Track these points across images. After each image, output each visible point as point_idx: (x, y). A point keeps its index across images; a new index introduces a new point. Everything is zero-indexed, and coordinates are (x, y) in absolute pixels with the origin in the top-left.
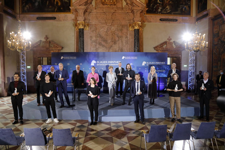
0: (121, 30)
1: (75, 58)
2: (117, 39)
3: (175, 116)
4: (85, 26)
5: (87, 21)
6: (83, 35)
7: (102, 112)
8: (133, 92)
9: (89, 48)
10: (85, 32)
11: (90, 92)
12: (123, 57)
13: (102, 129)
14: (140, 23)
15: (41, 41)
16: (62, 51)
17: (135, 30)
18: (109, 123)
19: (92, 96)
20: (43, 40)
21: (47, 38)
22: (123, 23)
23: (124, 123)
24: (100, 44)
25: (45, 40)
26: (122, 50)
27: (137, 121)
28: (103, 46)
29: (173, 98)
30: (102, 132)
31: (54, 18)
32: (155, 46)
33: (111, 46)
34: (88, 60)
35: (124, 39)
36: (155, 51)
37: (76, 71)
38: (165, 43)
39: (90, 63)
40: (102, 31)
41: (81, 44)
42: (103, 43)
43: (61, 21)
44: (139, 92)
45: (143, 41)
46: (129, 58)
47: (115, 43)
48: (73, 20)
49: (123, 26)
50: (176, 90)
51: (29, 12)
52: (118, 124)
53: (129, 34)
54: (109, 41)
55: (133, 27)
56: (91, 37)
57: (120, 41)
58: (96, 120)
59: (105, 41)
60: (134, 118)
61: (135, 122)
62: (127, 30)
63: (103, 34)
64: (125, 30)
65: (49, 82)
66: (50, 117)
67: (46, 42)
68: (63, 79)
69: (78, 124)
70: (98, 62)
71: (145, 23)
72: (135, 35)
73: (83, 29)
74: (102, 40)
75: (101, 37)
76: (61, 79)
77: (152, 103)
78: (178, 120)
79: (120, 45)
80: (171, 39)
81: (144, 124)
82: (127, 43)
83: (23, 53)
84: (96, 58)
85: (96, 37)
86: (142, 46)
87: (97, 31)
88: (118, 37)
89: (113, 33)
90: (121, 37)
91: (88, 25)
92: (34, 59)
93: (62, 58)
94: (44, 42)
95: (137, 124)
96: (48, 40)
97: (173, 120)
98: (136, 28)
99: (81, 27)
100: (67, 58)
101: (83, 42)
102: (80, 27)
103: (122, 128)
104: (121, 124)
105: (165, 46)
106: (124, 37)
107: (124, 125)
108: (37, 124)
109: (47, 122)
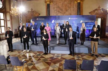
0: (70, 4)
1: (44, 19)
2: (68, 8)
3: (94, 52)
4: (50, 3)
6: (49, 7)
7: (52, 48)
8: (68, 38)
9: (52, 14)
10: (50, 5)
11: (43, 37)
12: (70, 18)
13: (49, 57)
15: (29, 11)
16: (39, 16)
17: (78, 3)
18: (54, 54)
19: (44, 39)
20: (30, 11)
21: (32, 9)
23: (62, 55)
24: (59, 11)
25: (31, 11)
26: (71, 15)
27: (70, 54)
28: (61, 13)
29: (93, 42)
30: (48, 59)
32: (90, 12)
33: (65, 13)
34: (50, 20)
35: (72, 9)
36: (90, 15)
37: (41, 26)
38: (96, 10)
39: (51, 21)
40: (60, 5)
42: (60, 11)
44: (71, 38)
45: (83, 9)
46: (73, 18)
47: (67, 11)
49: (71, 1)
50: (95, 37)
52: (59, 55)
53: (74, 5)
54: (64, 10)
55: (77, 1)
56: (54, 8)
57: (70, 9)
58: (47, 52)
59: (62, 10)
60: (69, 52)
61: (69, 55)
62: (74, 3)
63: (60, 6)
64: (72, 3)
65: (26, 31)
66: (25, 49)
67: (31, 12)
68: (34, 30)
69: (38, 54)
70: (56, 21)
72: (78, 6)
73: (49, 4)
74: (60, 9)
76: (32, 29)
78: (95, 55)
79: (70, 12)
80: (100, 7)
81: (74, 56)
82: (73, 10)
83: (21, 18)
84: (55, 19)
85: (57, 8)
86: (82, 12)
87: (57, 4)
89: (66, 5)
90: (70, 7)
91: (52, 2)
92: (26, 20)
93: (37, 19)
95: (70, 56)
96: (32, 11)
97: (92, 55)
98: (79, 1)
99: (48, 3)
100: (40, 19)
101: (49, 11)
102: (47, 3)
103: (60, 58)
104: (60, 55)
105: (97, 11)
106: (72, 7)
107: (62, 56)
108: (18, 52)
109: (23, 52)
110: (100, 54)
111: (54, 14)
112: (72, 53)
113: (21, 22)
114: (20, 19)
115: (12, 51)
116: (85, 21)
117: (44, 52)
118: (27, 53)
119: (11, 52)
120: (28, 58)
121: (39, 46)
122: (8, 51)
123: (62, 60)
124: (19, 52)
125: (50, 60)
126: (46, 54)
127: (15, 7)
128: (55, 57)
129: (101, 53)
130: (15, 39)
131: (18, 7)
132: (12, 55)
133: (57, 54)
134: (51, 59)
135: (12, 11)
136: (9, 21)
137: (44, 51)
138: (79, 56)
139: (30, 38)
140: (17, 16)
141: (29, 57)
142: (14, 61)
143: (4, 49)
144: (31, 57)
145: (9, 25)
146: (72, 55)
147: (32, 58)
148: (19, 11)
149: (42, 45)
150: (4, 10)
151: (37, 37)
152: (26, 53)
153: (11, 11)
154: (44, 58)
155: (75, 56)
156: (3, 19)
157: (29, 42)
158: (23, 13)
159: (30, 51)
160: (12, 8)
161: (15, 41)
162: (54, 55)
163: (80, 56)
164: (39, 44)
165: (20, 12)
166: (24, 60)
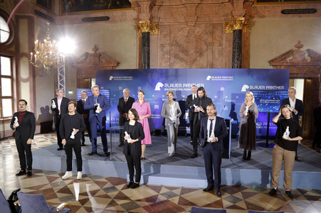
0: (212, 33)
1: (130, 78)
2: (204, 47)
4: (151, 29)
5: (156, 20)
6: (149, 43)
7: (152, 168)
8: (203, 137)
9: (157, 62)
10: (152, 38)
11: (126, 133)
12: (209, 78)
13: (141, 197)
14: (243, 19)
15: (87, 54)
16: (117, 68)
17: (234, 31)
18: (157, 188)
19: (130, 140)
20: (91, 52)
21: (96, 49)
22: (215, 20)
23: (185, 190)
24: (176, 56)
25: (93, 52)
26: (212, 66)
27: (210, 189)
28: (182, 60)
30: (138, 203)
31: (107, 18)
32: (270, 59)
33: (195, 60)
34: (150, 81)
35: (216, 48)
36: (271, 67)
37: (123, 98)
38: (289, 53)
39: (153, 86)
40: (181, 36)
41: (145, 58)
42: (181, 55)
43: (116, 22)
44: (212, 138)
45: (249, 49)
46: (218, 78)
47: (201, 55)
48: (135, 19)
49: (214, 26)
51: (71, 11)
52: (173, 191)
53: (224, 39)
54: (192, 52)
55: (232, 26)
56: (162, 46)
57: (209, 51)
58: (138, 180)
59: (185, 51)
60: (204, 183)
61: (205, 190)
62: (222, 32)
63: (182, 41)
64: (218, 33)
65: (74, 113)
66: (69, 169)
67: (94, 55)
70: (167, 85)
71: (254, 20)
72: (234, 41)
73: (148, 33)
74: (181, 51)
75: (177, 44)
77: (247, 158)
79: (210, 58)
80: (302, 46)
81: (220, 196)
82: (221, 54)
83: (62, 72)
84: (164, 79)
85: (171, 45)
86: (248, 59)
87: (172, 35)
88: (206, 44)
89: (199, 38)
90: (212, 44)
91: (157, 26)
92: (78, 80)
93: (111, 78)
94: (91, 55)
95: (207, 194)
96: (98, 52)
98: (237, 27)
99: (145, 30)
100: (119, 78)
101: (149, 54)
102: (143, 31)
103: (176, 200)
104: (177, 192)
105: (291, 57)
107: (182, 193)
108: (49, 178)
109: (63, 177)
110: (303, 192)
111: (161, 64)
112: (215, 186)
113: (61, 87)
114: (61, 78)
115: (30, 175)
116: (256, 87)
117: (129, 180)
118: (77, 181)
119: (25, 176)
120: (77, 199)
121: (113, 160)
122: (18, 175)
123: (182, 207)
124: (51, 180)
125: (145, 208)
126: (133, 185)
127: (45, 40)
128: (162, 198)
129: (305, 189)
130: (43, 136)
131: (54, 41)
132: (29, 188)
133: (168, 188)
134: (147, 204)
135: (37, 52)
136: (25, 81)
137: (128, 176)
138: (235, 195)
139: (86, 135)
140: (51, 67)
141: (80, 194)
142: (31, 207)
143: (7, 167)
144: (85, 194)
145: (26, 94)
146: (213, 193)
147: (88, 199)
148: (56, 51)
149: (123, 157)
150: (13, 49)
151: (108, 132)
152: (72, 183)
153: (34, 53)
154: (126, 198)
155: (223, 197)
156: (9, 74)
157: (82, 148)
158: (70, 58)
159: (84, 176)
160: (36, 42)
161: (40, 142)
162: (160, 190)
163: (239, 195)
164: (113, 153)
165: (61, 55)
166: (62, 205)
